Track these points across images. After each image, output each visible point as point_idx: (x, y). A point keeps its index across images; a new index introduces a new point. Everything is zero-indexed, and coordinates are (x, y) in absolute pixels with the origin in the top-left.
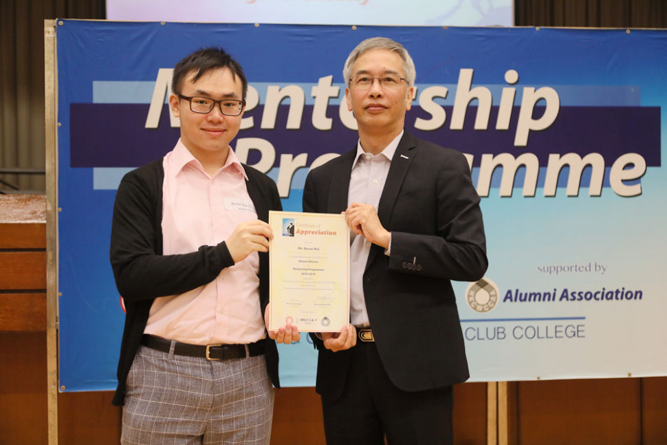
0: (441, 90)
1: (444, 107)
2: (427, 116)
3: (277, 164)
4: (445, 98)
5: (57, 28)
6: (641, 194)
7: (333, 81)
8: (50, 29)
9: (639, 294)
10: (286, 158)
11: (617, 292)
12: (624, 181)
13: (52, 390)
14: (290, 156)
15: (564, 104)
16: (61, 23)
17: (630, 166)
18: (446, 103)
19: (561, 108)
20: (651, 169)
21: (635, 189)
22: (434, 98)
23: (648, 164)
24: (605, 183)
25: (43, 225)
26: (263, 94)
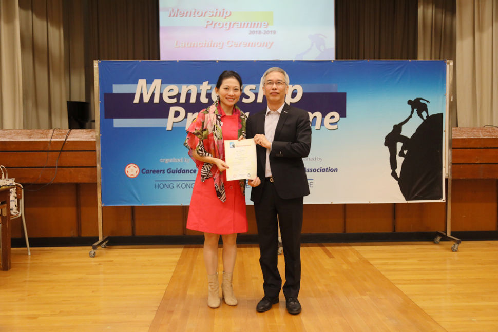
0: (253, 86)
1: (255, 94)
2: (248, 97)
3: (186, 117)
4: (255, 90)
5: (99, 63)
6: (337, 129)
7: (209, 83)
8: (96, 64)
9: (336, 170)
10: (190, 114)
11: (327, 169)
12: (330, 123)
13: (100, 205)
14: (191, 114)
15: (305, 92)
16: (100, 61)
17: (333, 117)
18: (256, 92)
19: (304, 94)
20: (342, 119)
21: (335, 127)
22: (250, 90)
23: (341, 116)
24: (322, 124)
25: (95, 141)
26: (180, 89)
